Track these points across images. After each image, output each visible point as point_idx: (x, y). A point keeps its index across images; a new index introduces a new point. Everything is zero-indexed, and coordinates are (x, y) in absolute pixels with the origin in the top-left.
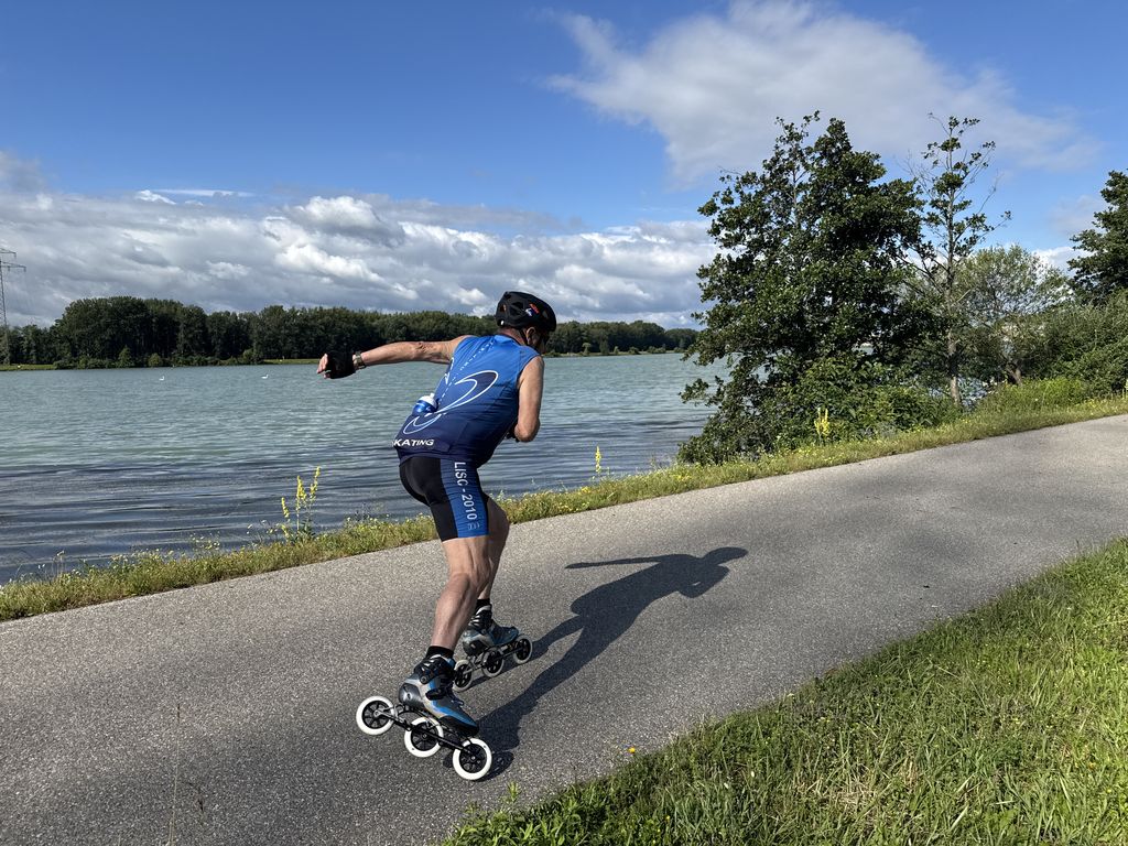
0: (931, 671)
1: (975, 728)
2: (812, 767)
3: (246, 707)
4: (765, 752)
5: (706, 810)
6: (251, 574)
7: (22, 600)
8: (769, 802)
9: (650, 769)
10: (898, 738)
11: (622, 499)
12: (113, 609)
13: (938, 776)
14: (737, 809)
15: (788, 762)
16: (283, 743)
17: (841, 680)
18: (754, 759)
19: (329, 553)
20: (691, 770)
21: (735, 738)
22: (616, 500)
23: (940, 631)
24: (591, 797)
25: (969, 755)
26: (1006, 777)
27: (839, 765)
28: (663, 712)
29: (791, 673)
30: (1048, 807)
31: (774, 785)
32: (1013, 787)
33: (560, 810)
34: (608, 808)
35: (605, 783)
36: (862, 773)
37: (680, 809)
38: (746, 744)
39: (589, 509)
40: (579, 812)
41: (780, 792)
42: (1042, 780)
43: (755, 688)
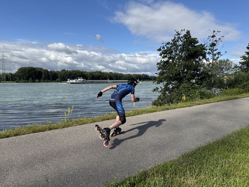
0: (207, 154)
1: (217, 167)
2: (181, 175)
3: (57, 158)
4: (171, 171)
5: (158, 184)
6: (58, 129)
7: (8, 134)
8: (171, 182)
9: (145, 174)
10: (200, 168)
11: (139, 113)
12: (28, 136)
13: (209, 177)
14: (164, 184)
15: (176, 173)
16: (65, 167)
17: (188, 155)
18: (168, 173)
19: (75, 125)
20: (154, 175)
21: (164, 168)
22: (138, 114)
23: (210, 144)
24: (132, 180)
25: (216, 173)
26: (224, 178)
27: (187, 174)
28: (148, 162)
29: (176, 153)
30: (234, 185)
31: (173, 178)
32: (226, 180)
33: (125, 183)
34: (136, 183)
35: (135, 177)
36: (192, 176)
37: (152, 183)
38: (166, 169)
39: (132, 116)
40: (129, 184)
41: (174, 180)
42: (232, 179)
43: (168, 157)
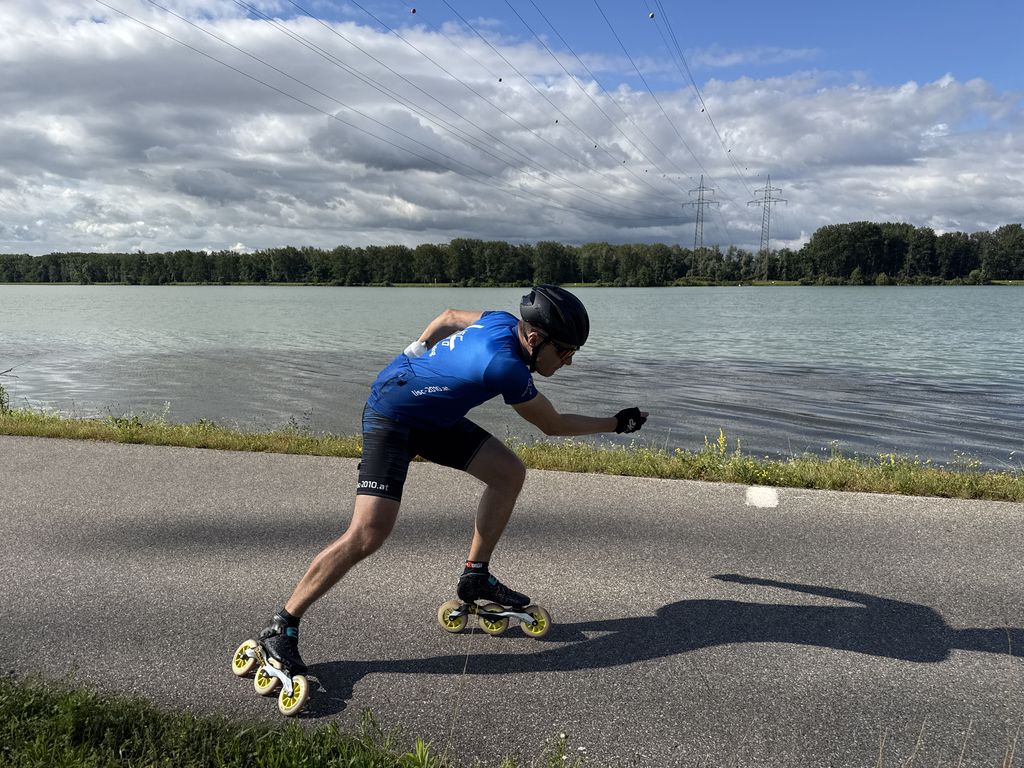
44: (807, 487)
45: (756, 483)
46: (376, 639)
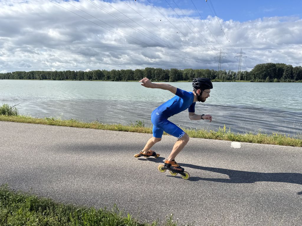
7: (251, 139)
12: (273, 147)
44: (250, 142)
45: (234, 141)
46: (118, 184)
